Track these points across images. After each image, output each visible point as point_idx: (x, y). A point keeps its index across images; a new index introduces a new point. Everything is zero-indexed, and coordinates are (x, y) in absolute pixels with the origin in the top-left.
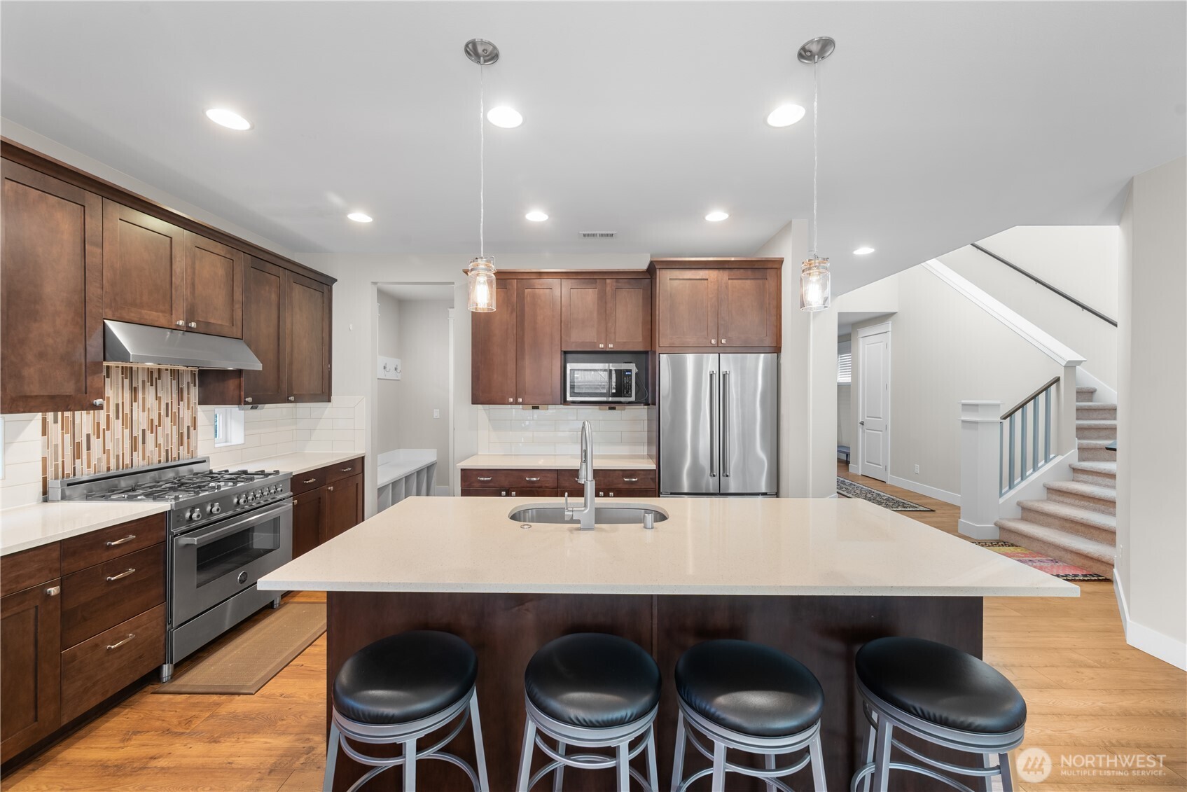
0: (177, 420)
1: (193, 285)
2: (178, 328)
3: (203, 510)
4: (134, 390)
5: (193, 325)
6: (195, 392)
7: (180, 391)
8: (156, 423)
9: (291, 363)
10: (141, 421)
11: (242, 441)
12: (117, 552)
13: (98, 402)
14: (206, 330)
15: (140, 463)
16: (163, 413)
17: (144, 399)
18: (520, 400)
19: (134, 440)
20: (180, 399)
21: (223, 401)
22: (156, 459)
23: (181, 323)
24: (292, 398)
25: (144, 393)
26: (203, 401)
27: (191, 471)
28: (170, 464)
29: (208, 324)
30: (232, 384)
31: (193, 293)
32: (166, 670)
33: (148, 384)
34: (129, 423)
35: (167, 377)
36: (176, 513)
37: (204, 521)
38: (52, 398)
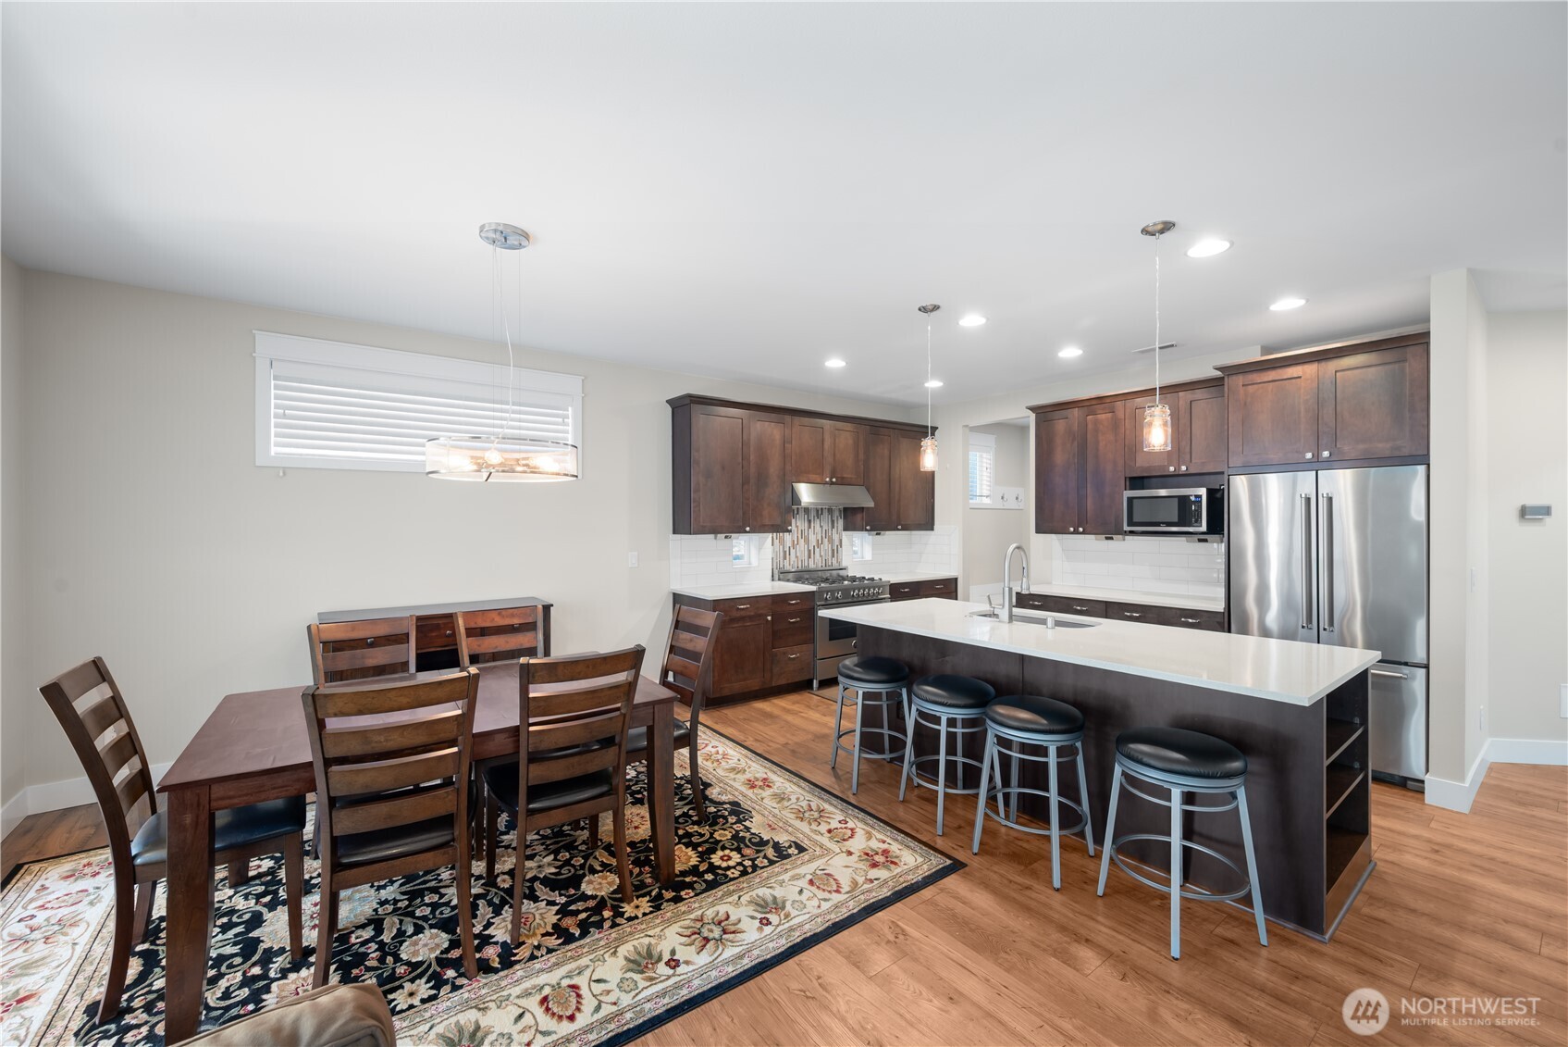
0: (831, 541)
1: (834, 455)
2: (827, 483)
3: (833, 595)
4: (809, 521)
5: (835, 480)
6: (841, 523)
7: (833, 522)
8: (820, 542)
9: (899, 501)
10: (813, 540)
11: (870, 559)
12: (792, 608)
13: (789, 528)
14: (842, 482)
15: (812, 566)
16: (824, 536)
17: (814, 527)
18: (1081, 529)
19: (809, 552)
20: (833, 527)
21: (854, 529)
22: (820, 565)
23: (828, 479)
24: (900, 527)
25: (814, 524)
26: (845, 529)
27: (839, 575)
28: (827, 568)
29: (843, 478)
30: (859, 516)
31: (834, 459)
32: (815, 684)
33: (816, 518)
34: (807, 541)
35: (825, 513)
36: (820, 592)
37: (834, 602)
38: (772, 525)
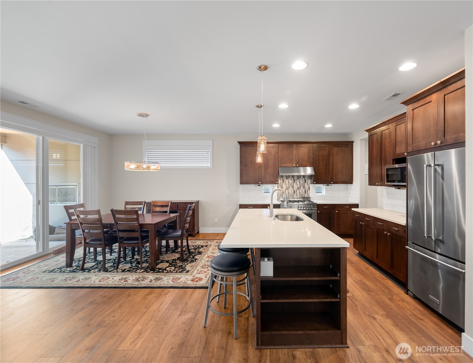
1: (298, 156)
2: (294, 167)
4: (294, 180)
5: (297, 165)
6: (309, 181)
8: (299, 188)
9: (332, 172)
10: (296, 187)
11: (325, 194)
14: (302, 166)
15: (295, 196)
16: (301, 186)
17: (296, 182)
18: (380, 184)
19: (294, 191)
20: (305, 183)
23: (294, 165)
24: (332, 182)
25: (296, 181)
29: (302, 164)
31: (298, 158)
33: (297, 179)
34: (293, 187)
35: (301, 177)
38: (270, 182)
